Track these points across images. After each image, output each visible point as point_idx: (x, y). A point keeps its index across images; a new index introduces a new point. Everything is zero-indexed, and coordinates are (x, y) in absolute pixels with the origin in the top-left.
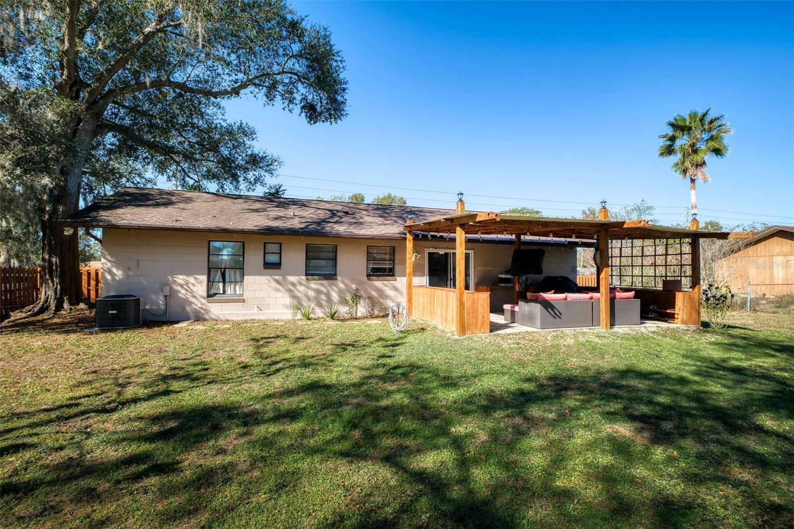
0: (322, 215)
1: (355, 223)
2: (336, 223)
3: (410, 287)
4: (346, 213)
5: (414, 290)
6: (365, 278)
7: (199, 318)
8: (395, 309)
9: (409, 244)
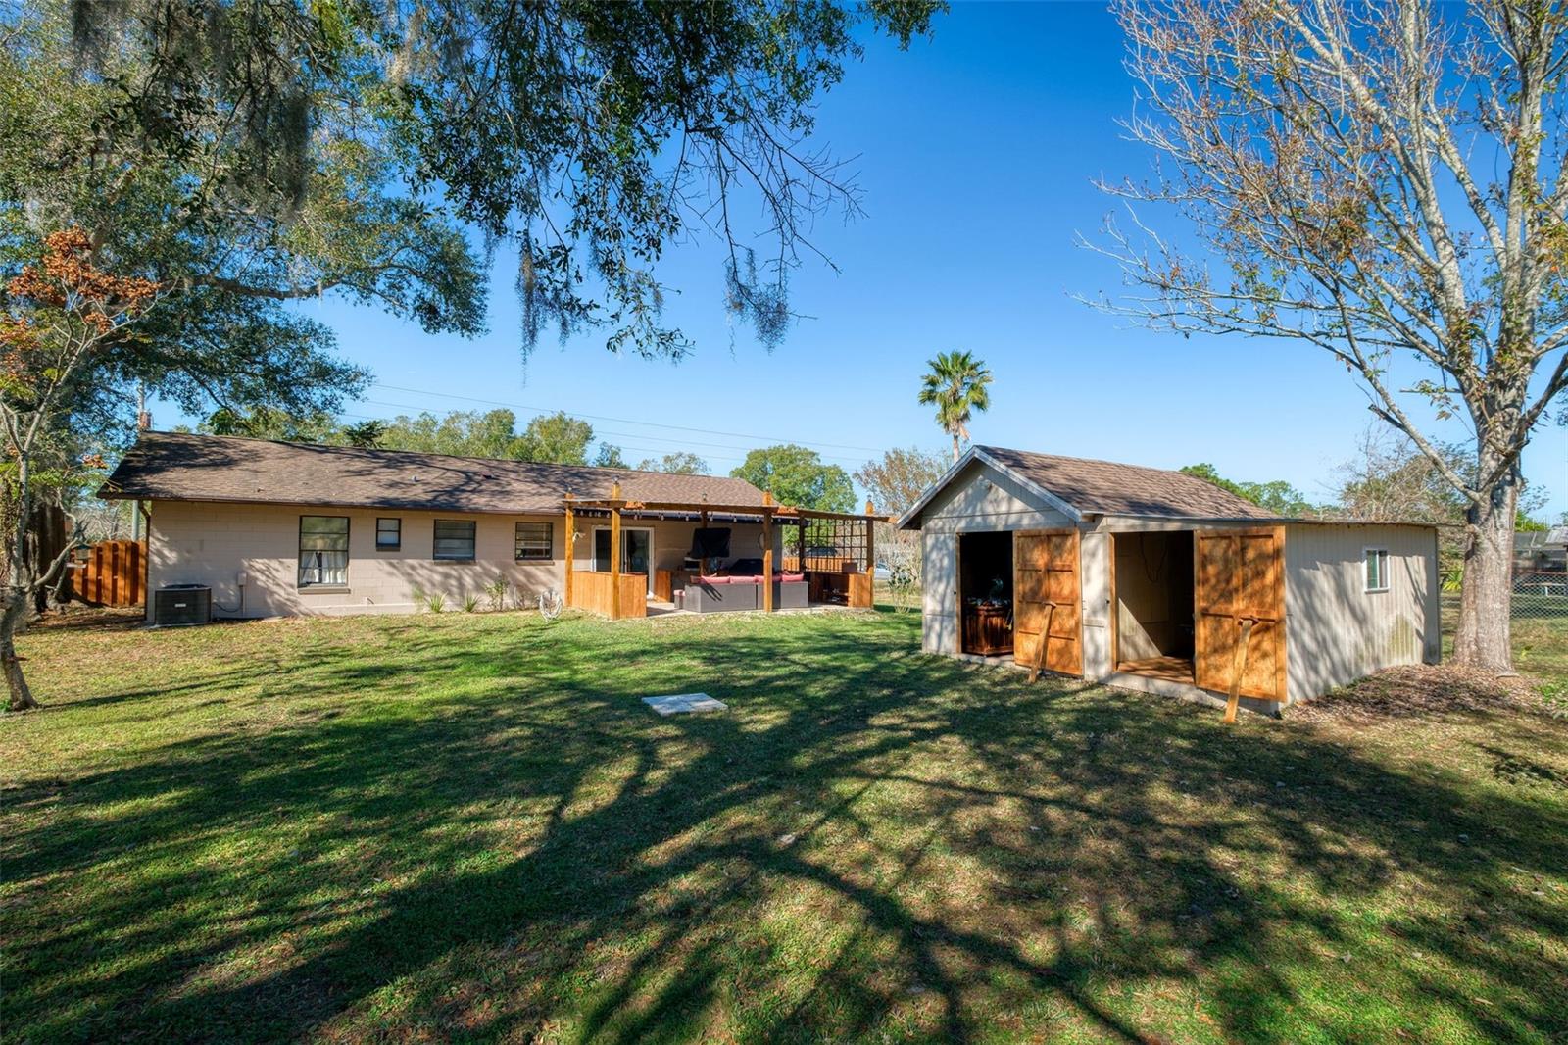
0: (454, 480)
1: (501, 492)
2: (473, 491)
3: (569, 572)
4: (488, 478)
5: (575, 576)
6: (514, 562)
7: (285, 612)
8: (547, 594)
9: (570, 522)
